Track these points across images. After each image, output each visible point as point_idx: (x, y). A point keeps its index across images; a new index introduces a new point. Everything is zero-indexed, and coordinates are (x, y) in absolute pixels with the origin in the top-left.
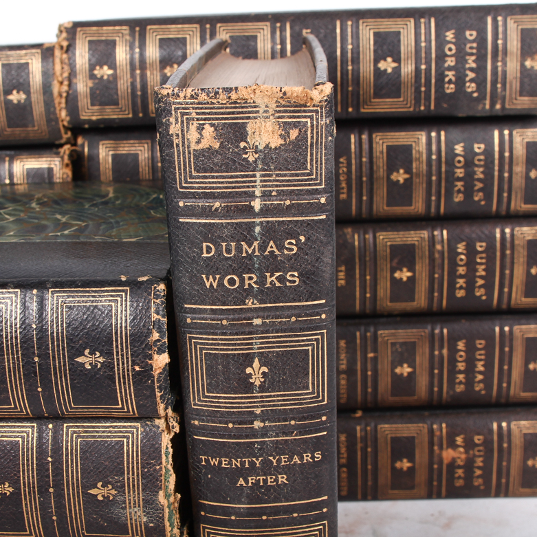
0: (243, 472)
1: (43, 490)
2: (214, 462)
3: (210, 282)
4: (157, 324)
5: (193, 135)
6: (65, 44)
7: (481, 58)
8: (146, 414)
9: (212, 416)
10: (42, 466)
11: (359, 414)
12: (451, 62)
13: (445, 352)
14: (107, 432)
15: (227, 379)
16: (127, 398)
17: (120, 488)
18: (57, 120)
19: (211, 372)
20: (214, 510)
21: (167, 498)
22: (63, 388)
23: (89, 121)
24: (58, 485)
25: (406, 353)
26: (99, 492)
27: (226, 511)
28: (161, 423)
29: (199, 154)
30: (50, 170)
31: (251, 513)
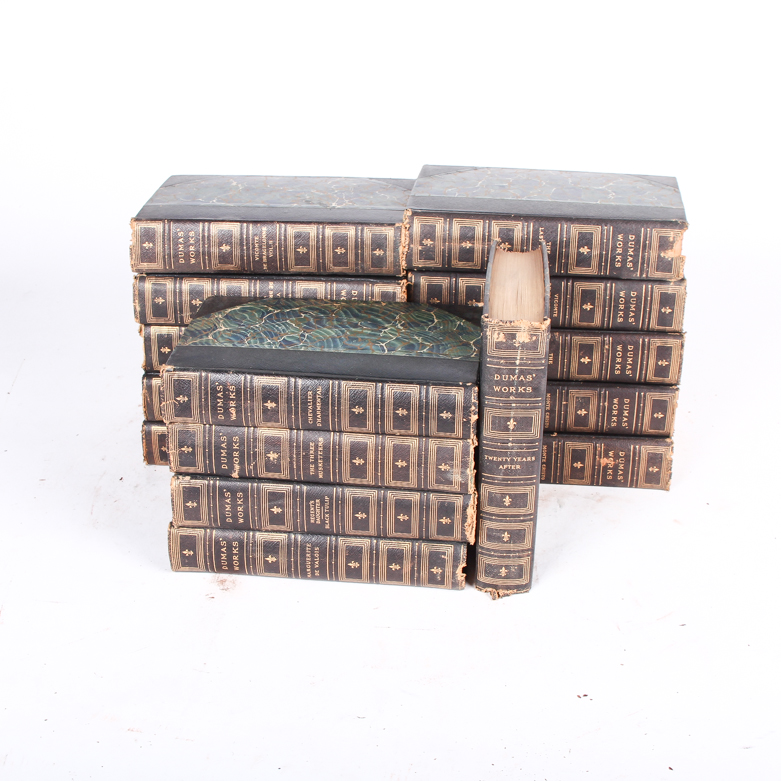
0: (502, 463)
1: (419, 465)
2: (491, 458)
3: (497, 389)
4: (474, 404)
5: (495, 336)
6: (408, 226)
7: (636, 250)
8: (466, 437)
9: (492, 440)
10: (420, 456)
11: (555, 434)
12: (619, 251)
13: (606, 404)
14: (448, 443)
15: (499, 426)
16: (459, 430)
17: (452, 466)
18: (399, 266)
19: (493, 423)
20: (488, 478)
21: (471, 472)
22: (433, 425)
23: (417, 267)
24: (426, 463)
25: (584, 403)
26: (443, 467)
27: (493, 479)
28: (470, 441)
29: (497, 343)
30: (394, 293)
31: (504, 480)
